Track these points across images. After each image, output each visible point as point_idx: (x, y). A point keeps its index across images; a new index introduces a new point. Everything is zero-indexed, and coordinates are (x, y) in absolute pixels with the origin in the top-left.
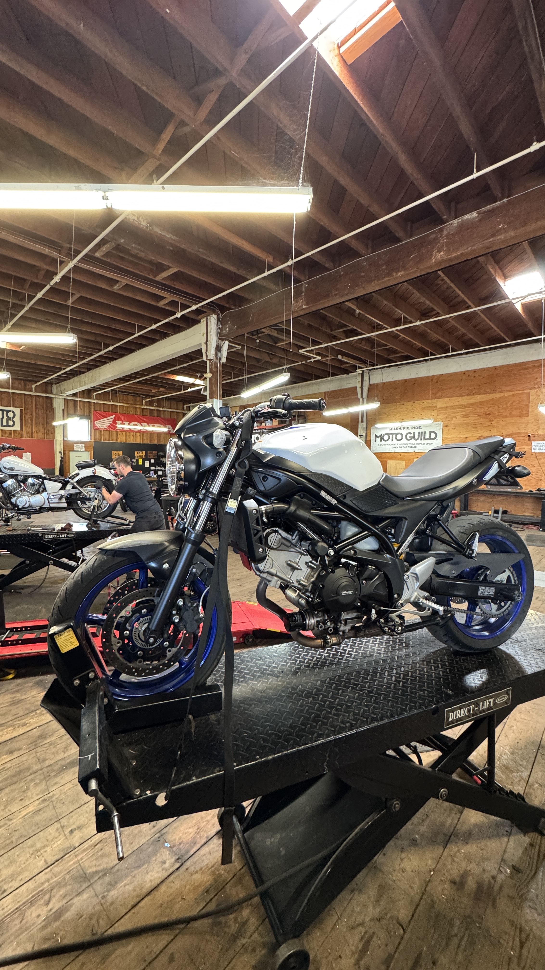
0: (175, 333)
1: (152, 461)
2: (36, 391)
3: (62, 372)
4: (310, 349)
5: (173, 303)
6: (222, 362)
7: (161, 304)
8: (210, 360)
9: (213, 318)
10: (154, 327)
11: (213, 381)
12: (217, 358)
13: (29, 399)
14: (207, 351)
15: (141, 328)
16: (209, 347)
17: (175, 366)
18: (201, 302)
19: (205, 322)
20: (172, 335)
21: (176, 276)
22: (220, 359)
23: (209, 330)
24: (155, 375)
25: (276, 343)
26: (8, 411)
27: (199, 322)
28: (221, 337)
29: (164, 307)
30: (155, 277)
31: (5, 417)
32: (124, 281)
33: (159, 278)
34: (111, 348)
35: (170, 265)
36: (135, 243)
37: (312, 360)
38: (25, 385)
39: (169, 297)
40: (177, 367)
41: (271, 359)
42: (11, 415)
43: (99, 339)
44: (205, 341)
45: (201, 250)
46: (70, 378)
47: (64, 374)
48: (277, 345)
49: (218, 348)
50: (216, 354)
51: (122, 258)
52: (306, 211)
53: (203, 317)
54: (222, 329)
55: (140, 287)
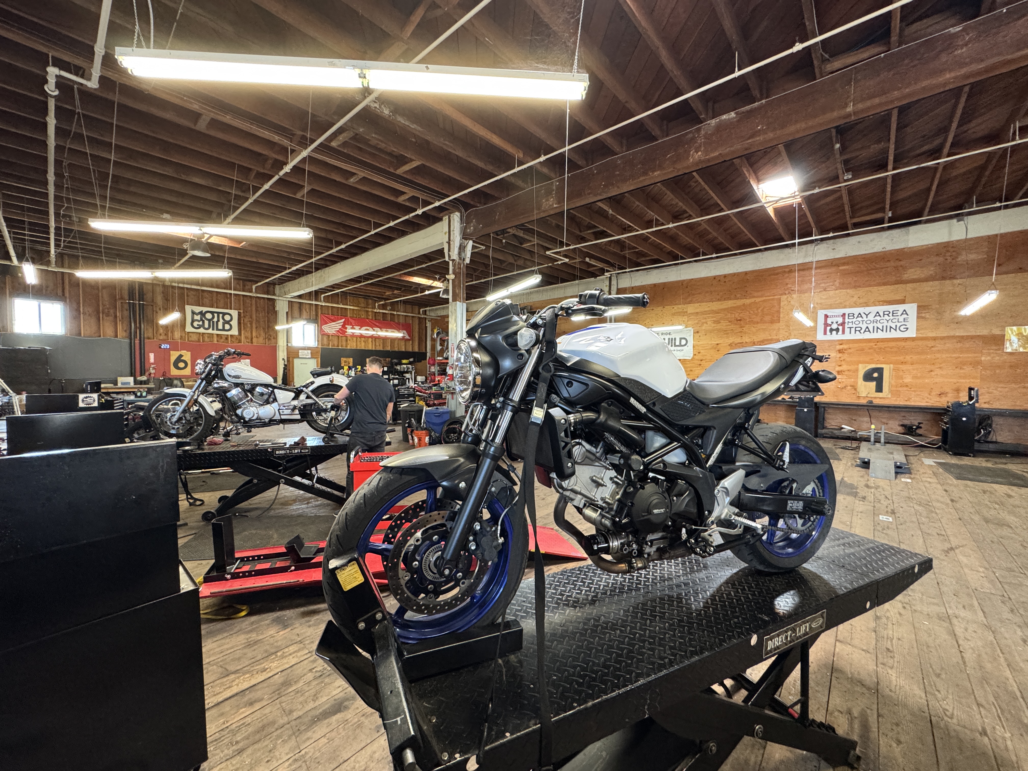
0: (414, 231)
1: (386, 369)
2: (256, 292)
3: (288, 271)
4: (558, 250)
5: (414, 199)
6: (465, 263)
7: (401, 199)
8: (453, 260)
9: (456, 217)
10: (392, 224)
11: (457, 283)
12: (460, 258)
13: (248, 301)
14: (449, 251)
15: (378, 225)
16: (452, 246)
17: (413, 267)
18: (444, 199)
19: (447, 220)
20: (411, 233)
21: (418, 170)
22: (464, 260)
23: (452, 229)
24: (390, 276)
25: (521, 244)
26: (224, 314)
27: (440, 219)
28: (465, 236)
29: (403, 203)
30: (396, 170)
31: (221, 321)
32: (362, 173)
33: (400, 171)
34: (343, 246)
35: (413, 158)
36: (376, 133)
37: (559, 263)
38: (244, 286)
39: (410, 192)
40: (415, 268)
41: (515, 261)
42: (227, 318)
43: (330, 237)
44: (447, 240)
45: (447, 143)
46: (295, 279)
47: (290, 273)
48: (523, 246)
49: (462, 248)
50: (460, 254)
51: (360, 149)
52: (580, 98)
53: (445, 215)
54: (466, 228)
55: (379, 181)
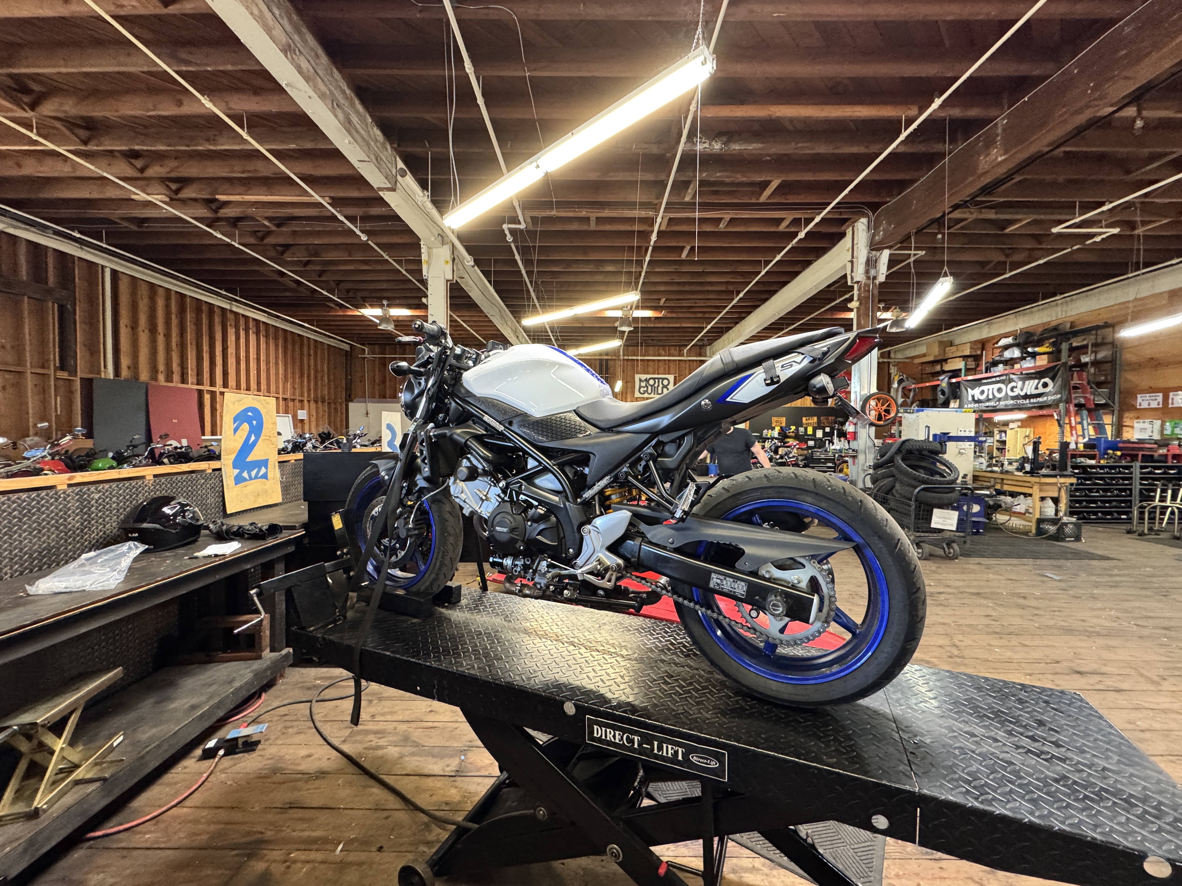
0: (818, 257)
2: (687, 356)
4: (1077, 220)
5: (796, 222)
6: (877, 282)
7: (782, 227)
8: (858, 282)
9: (862, 225)
10: (778, 258)
11: (862, 311)
12: (868, 278)
14: (852, 271)
15: (767, 263)
16: (855, 265)
18: (825, 209)
19: (851, 233)
20: (815, 261)
21: (784, 188)
22: (875, 278)
23: (855, 242)
25: (1004, 228)
26: (663, 379)
27: (843, 235)
28: (875, 246)
29: (787, 230)
30: (758, 199)
31: (661, 386)
32: (727, 215)
33: (763, 199)
34: (741, 295)
35: (768, 179)
36: (720, 172)
37: (1098, 239)
38: (680, 351)
39: (789, 216)
41: (1007, 256)
42: (665, 382)
43: (731, 288)
44: (850, 258)
45: (800, 145)
47: (707, 332)
48: (1007, 231)
49: (871, 263)
50: (867, 272)
51: (716, 192)
52: (709, 75)
53: (848, 227)
54: (874, 235)
55: (747, 216)
